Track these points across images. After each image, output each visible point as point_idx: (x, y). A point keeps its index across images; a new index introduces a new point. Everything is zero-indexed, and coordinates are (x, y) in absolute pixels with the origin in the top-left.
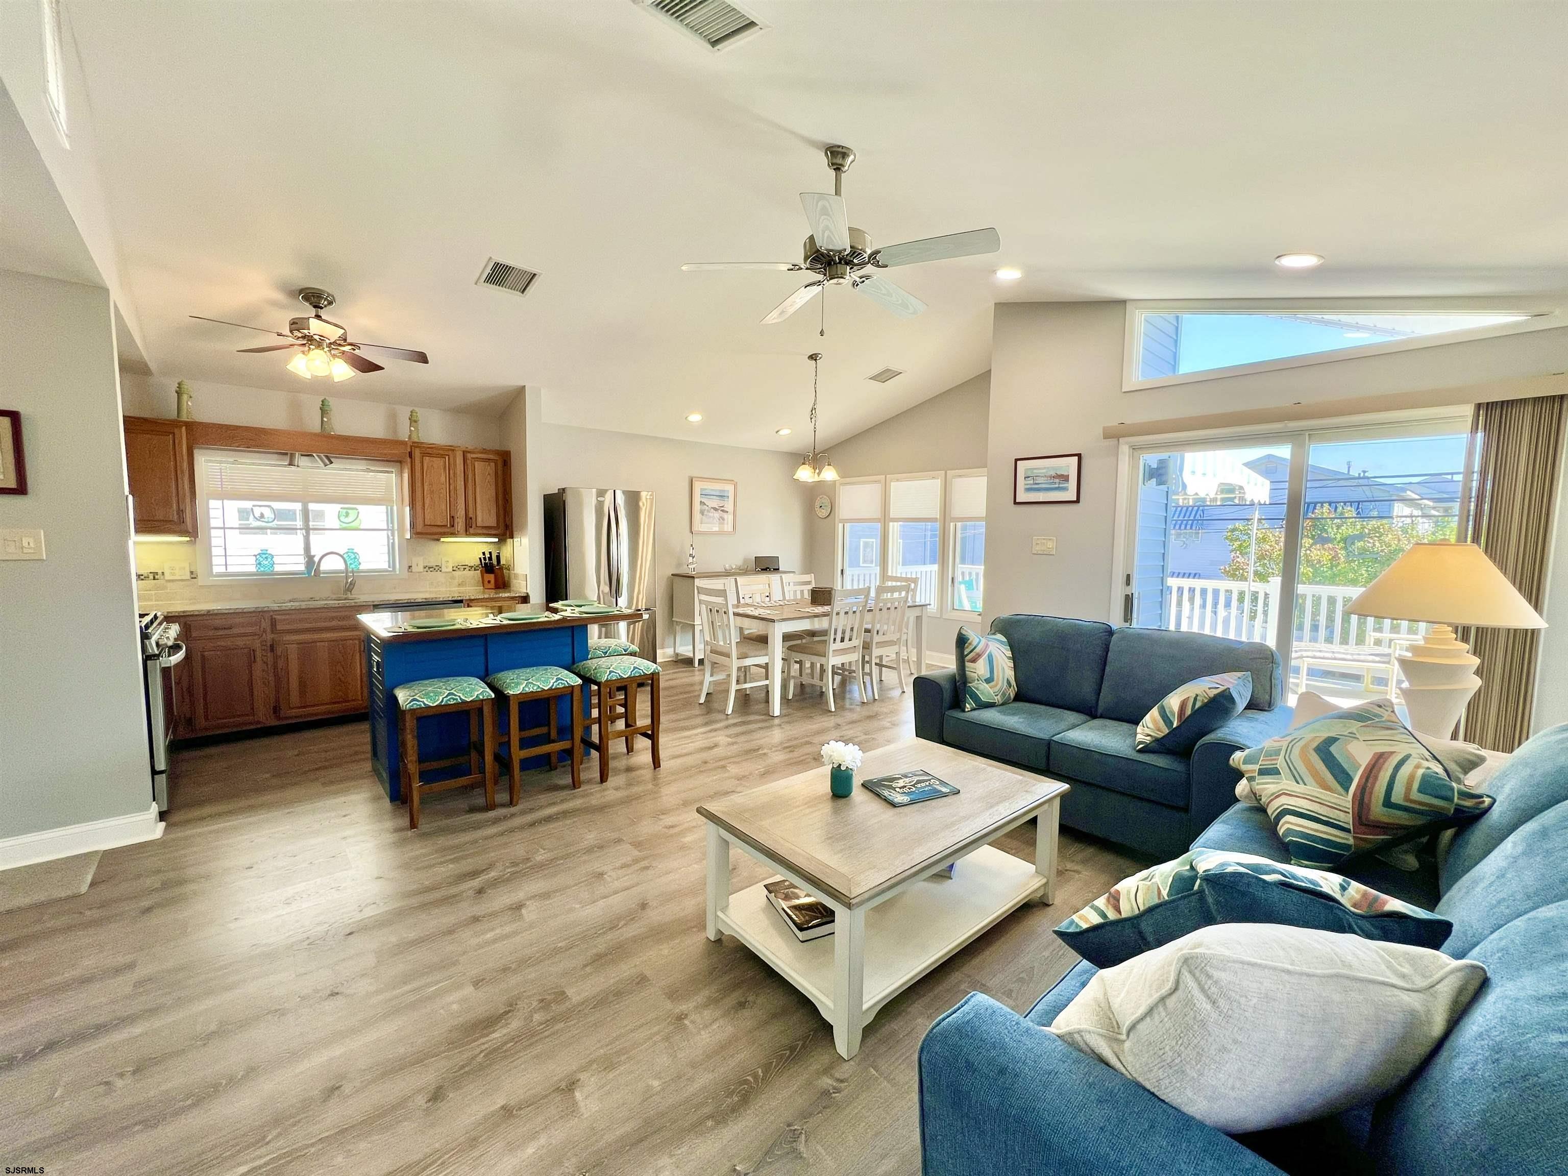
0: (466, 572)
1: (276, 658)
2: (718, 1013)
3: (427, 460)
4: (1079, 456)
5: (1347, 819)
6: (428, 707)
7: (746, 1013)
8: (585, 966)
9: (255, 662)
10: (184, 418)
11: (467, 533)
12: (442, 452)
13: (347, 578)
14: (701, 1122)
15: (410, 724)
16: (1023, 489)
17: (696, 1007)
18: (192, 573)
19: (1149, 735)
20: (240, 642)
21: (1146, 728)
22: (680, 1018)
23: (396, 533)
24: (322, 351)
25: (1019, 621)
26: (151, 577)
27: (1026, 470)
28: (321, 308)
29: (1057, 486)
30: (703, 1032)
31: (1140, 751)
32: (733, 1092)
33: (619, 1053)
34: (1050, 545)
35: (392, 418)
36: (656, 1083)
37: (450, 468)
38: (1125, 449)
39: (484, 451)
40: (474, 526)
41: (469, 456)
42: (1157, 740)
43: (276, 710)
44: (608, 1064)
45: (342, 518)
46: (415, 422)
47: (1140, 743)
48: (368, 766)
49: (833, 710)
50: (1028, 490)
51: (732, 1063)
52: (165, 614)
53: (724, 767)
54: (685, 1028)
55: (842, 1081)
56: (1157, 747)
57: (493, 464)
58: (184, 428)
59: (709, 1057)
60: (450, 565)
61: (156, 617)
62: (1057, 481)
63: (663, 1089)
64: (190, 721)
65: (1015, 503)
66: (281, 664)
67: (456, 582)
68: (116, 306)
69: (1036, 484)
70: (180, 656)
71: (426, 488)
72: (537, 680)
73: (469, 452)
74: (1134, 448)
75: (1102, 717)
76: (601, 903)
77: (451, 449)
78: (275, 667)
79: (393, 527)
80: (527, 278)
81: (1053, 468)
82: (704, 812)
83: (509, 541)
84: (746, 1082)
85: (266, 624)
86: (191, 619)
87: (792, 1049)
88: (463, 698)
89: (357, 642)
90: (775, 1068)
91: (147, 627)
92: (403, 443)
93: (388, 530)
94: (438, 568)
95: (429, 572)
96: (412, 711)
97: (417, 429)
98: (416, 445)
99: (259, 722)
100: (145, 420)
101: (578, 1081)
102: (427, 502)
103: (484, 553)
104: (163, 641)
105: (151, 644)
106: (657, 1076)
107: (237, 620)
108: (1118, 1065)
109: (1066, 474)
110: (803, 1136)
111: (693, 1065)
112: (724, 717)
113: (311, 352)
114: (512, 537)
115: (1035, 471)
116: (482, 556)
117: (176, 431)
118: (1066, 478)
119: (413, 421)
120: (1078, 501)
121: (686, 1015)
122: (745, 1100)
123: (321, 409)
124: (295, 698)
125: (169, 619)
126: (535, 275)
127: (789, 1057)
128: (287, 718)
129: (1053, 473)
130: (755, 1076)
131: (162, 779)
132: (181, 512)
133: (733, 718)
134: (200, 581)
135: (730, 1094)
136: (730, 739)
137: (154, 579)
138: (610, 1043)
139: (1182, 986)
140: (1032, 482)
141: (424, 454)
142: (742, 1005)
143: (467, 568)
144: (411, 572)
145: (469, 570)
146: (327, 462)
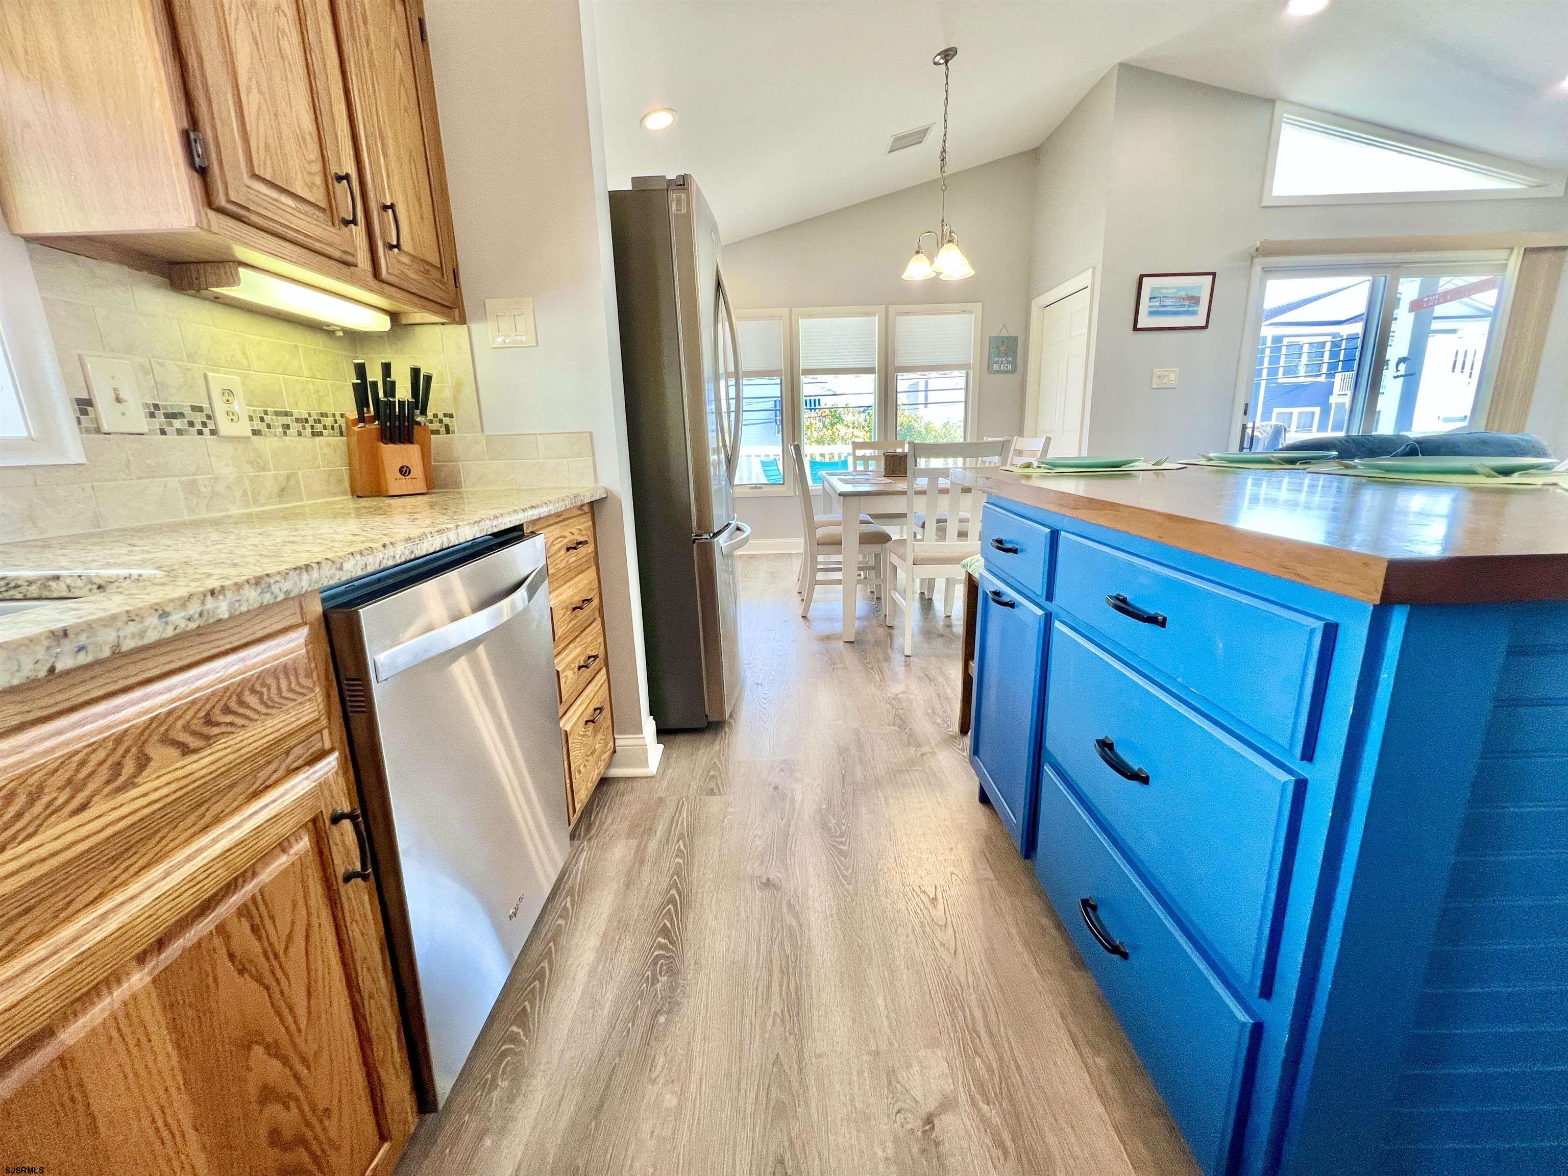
0: (291, 439)
4: (1214, 274)
16: (1146, 313)
27: (1153, 290)
29: (1186, 309)
34: (1172, 377)
38: (1257, 271)
50: (1152, 313)
60: (243, 409)
62: (1187, 303)
65: (1135, 329)
67: (270, 481)
69: (1163, 306)
74: (1265, 270)
81: (1184, 289)
95: (172, 437)
109: (1196, 295)
115: (1163, 291)
118: (1195, 300)
120: (1206, 327)
129: (1182, 294)
140: (1158, 304)
143: (295, 427)
144: (98, 431)
145: (300, 434)
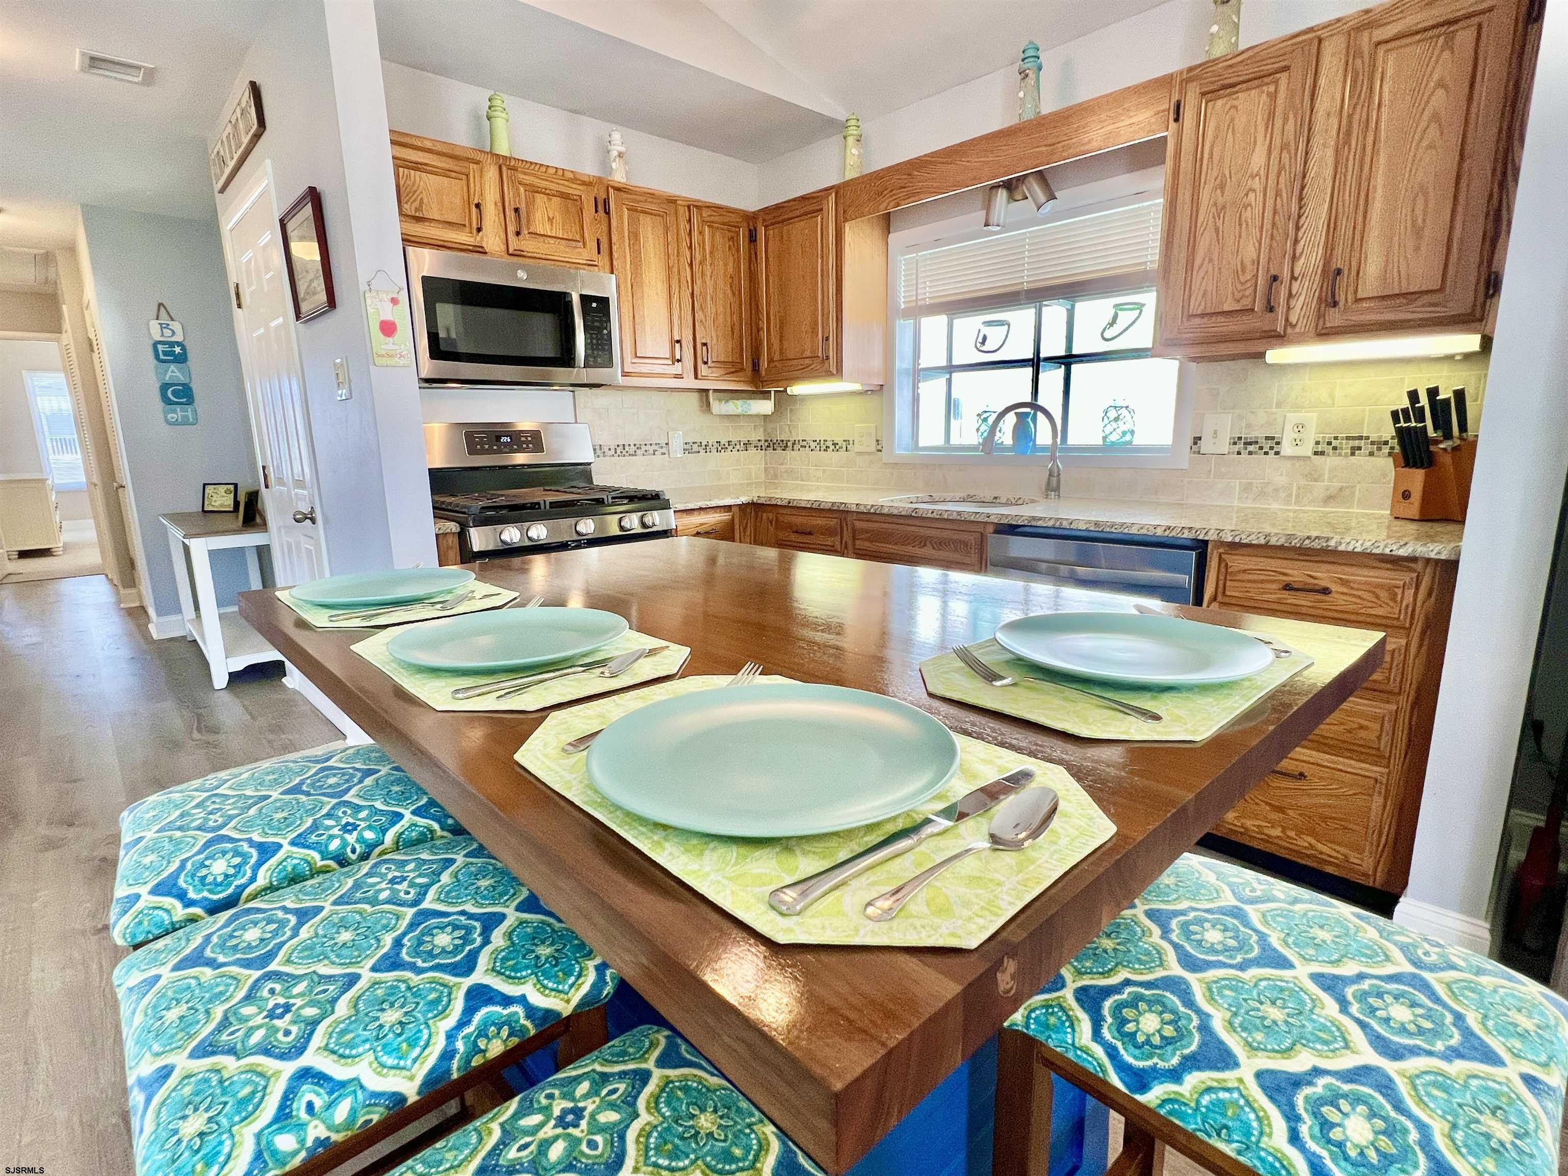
0: (1360, 459)
3: (1218, 110)
11: (1325, 333)
12: (1272, 66)
18: (877, 442)
26: (844, 446)
37: (1292, 108)
40: (1354, 302)
41: (1369, 39)
57: (1462, 38)
58: (833, 197)
60: (1310, 436)
67: (1319, 490)
71: (1204, 198)
73: (1372, 25)
77: (1310, 38)
85: (847, 534)
86: (777, 510)
94: (1273, 446)
95: (1244, 455)
98: (1195, 73)
102: (1204, 242)
103: (1415, 393)
107: (817, 521)
117: (825, 205)
123: (1021, 71)
134: (885, 456)
137: (846, 450)
141: (1214, 94)
143: (1366, 448)
144: (1199, 453)
145: (1371, 454)
146: (1042, 197)
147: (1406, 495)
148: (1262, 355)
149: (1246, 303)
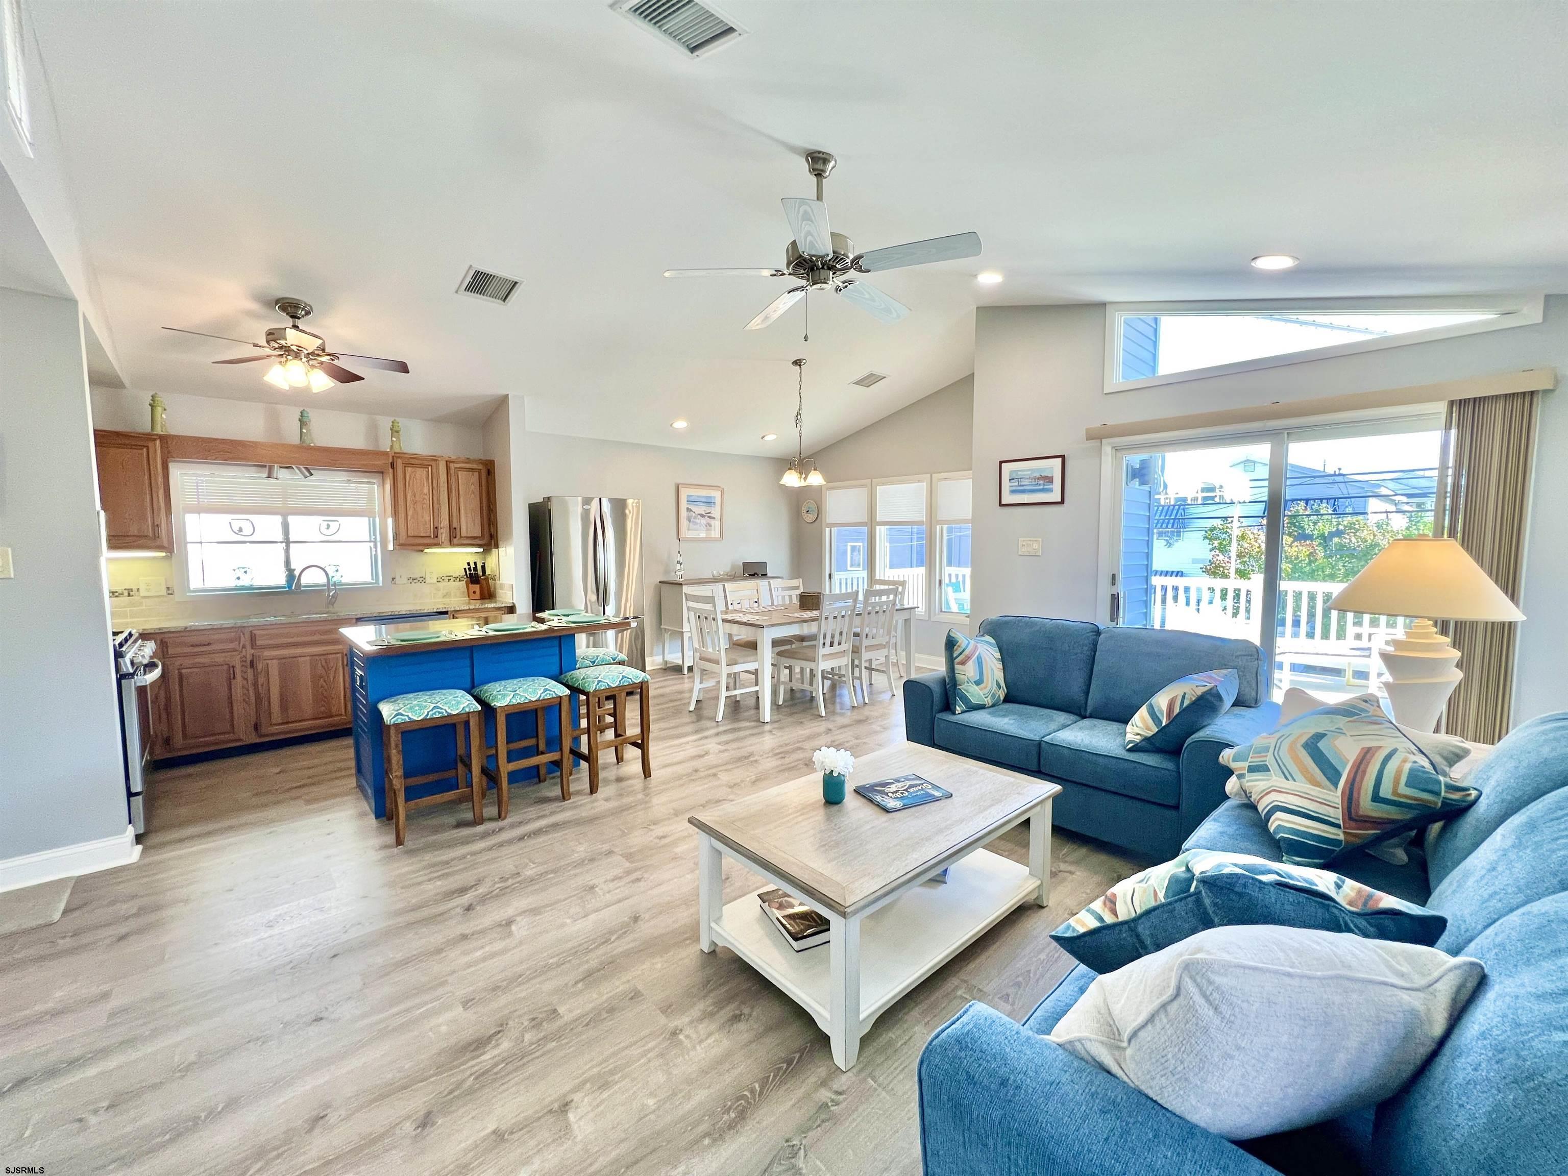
0: (451, 583)
1: (256, 675)
2: (713, 1027)
3: (409, 470)
4: (1063, 457)
5: (1337, 815)
6: (413, 722)
7: (742, 1026)
8: (576, 983)
9: (234, 678)
10: (159, 431)
11: (452, 544)
12: (426, 463)
13: (329, 590)
14: (697, 1141)
15: (394, 738)
16: (1008, 492)
17: (692, 1022)
18: (168, 588)
19: (1138, 734)
20: (219, 658)
21: (1135, 727)
22: (674, 1033)
23: (379, 544)
24: (299, 362)
25: (1006, 623)
26: (126, 594)
27: (1012, 473)
28: (299, 318)
29: (1041, 487)
30: (698, 1048)
31: (1130, 750)
32: (730, 1108)
33: (612, 1072)
34: (1035, 546)
35: (373, 430)
36: (651, 1102)
37: (434, 478)
38: (1107, 450)
39: (468, 461)
40: (458, 536)
41: (452, 466)
42: (1147, 739)
43: (256, 727)
44: (603, 1083)
45: (324, 531)
46: (397, 432)
47: (1130, 742)
48: (353, 782)
49: (824, 714)
50: (1013, 492)
51: (728, 1078)
52: (141, 631)
53: (715, 775)
54: (681, 1043)
55: (840, 1093)
56: (1147, 745)
57: (476, 474)
58: (158, 442)
59: (704, 1072)
60: (435, 576)
61: (130, 635)
62: (1042, 482)
63: (658, 1108)
64: (167, 741)
65: (1001, 505)
66: (261, 680)
67: (440, 593)
68: (84, 316)
69: (1021, 486)
70: (156, 673)
71: (409, 498)
72: (524, 691)
73: (453, 462)
74: (1117, 449)
75: (1091, 717)
76: (593, 917)
77: (435, 459)
78: (255, 684)
79: (375, 539)
80: (508, 286)
81: (1038, 470)
82: (696, 822)
83: (494, 551)
84: (743, 1097)
85: (245, 640)
86: (166, 635)
87: (789, 1062)
88: (449, 711)
89: (339, 656)
90: (773, 1080)
91: (121, 645)
92: (385, 454)
93: (370, 541)
94: (422, 580)
95: (413, 584)
96: (396, 725)
97: (398, 439)
98: (397, 456)
99: (240, 740)
100: (118, 434)
101: (572, 1101)
102: (410, 513)
103: (469, 564)
104: (139, 659)
105: (125, 662)
106: (652, 1094)
107: (216, 637)
108: (1119, 1073)
109: (1050, 475)
110: (802, 1152)
111: (689, 1081)
112: (714, 724)
113: (289, 363)
114: (497, 546)
115: (1020, 473)
116: (467, 567)
117: (150, 444)
118: (1050, 480)
119: (395, 431)
120: (1062, 502)
121: (681, 1030)
122: (742, 1116)
123: (300, 420)
124: (277, 716)
125: (145, 636)
126: (516, 283)
127: (787, 1069)
128: (267, 735)
129: (1037, 475)
130: (752, 1091)
131: (138, 801)
132: (156, 526)
133: (723, 725)
134: (177, 597)
135: (728, 1111)
136: (719, 747)
137: (129, 595)
138: (605, 1061)
139: (1183, 991)
140: (1017, 484)
141: (406, 465)
142: (736, 1018)
144: (395, 584)
146: (308, 474)
147: (474, 592)
148: (422, 551)
149: (428, 534)
